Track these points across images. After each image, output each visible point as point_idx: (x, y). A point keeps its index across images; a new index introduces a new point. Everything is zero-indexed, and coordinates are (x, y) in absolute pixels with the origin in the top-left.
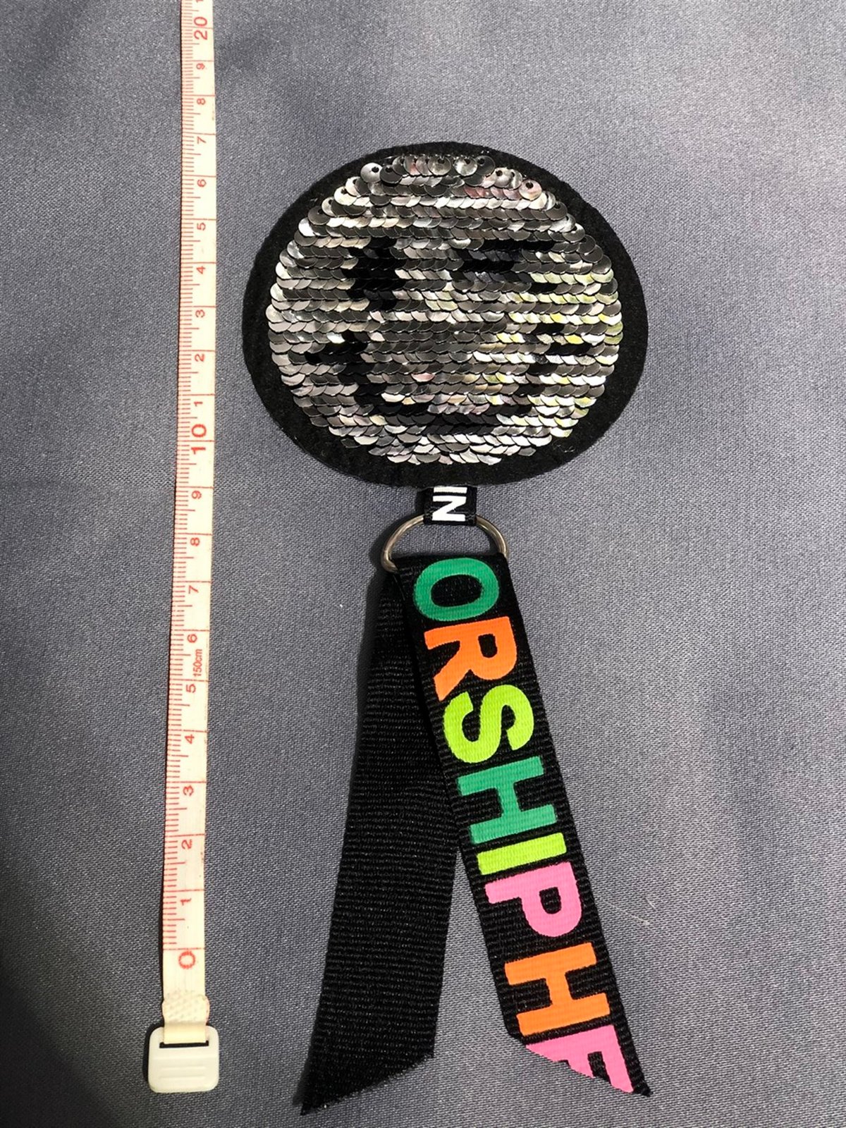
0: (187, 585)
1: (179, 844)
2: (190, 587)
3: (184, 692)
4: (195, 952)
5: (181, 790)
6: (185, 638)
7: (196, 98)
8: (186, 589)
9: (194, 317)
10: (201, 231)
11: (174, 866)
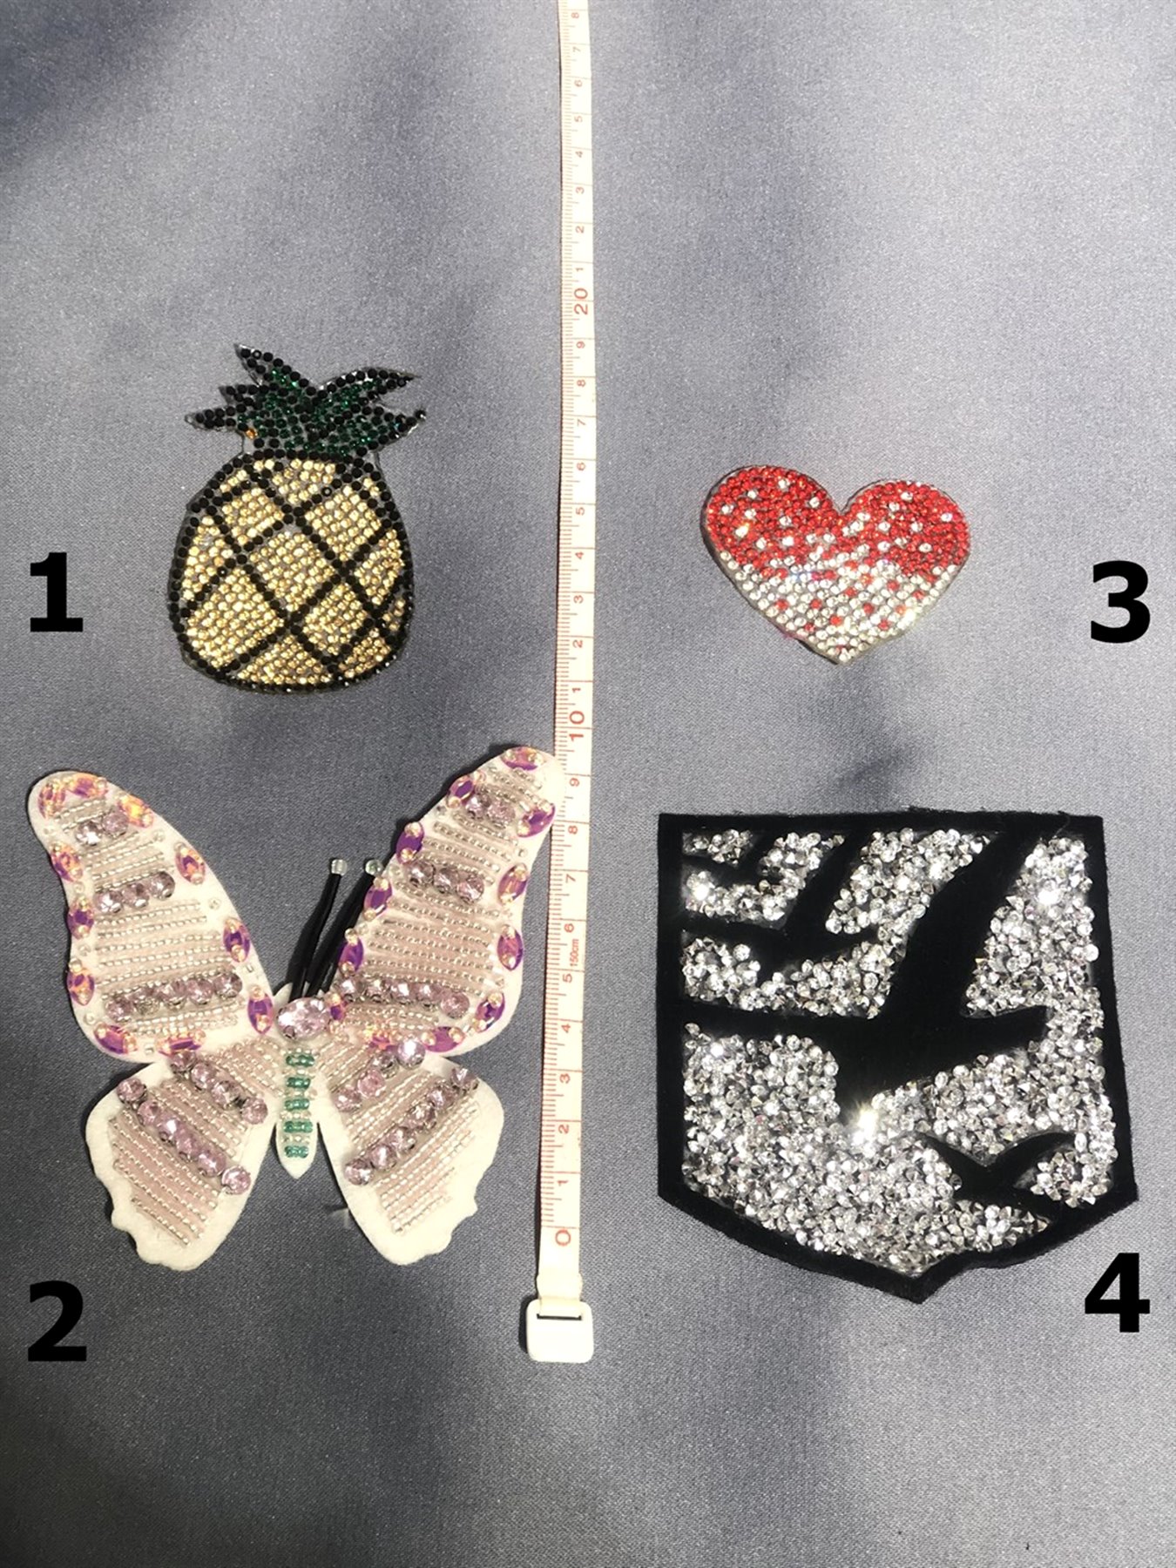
0: (565, 873)
1: (556, 1128)
2: (568, 876)
3: (561, 982)
4: (570, 1231)
5: (558, 1077)
6: (562, 927)
7: (576, 380)
8: (564, 877)
9: (572, 603)
10: (580, 516)
11: (551, 1149)
